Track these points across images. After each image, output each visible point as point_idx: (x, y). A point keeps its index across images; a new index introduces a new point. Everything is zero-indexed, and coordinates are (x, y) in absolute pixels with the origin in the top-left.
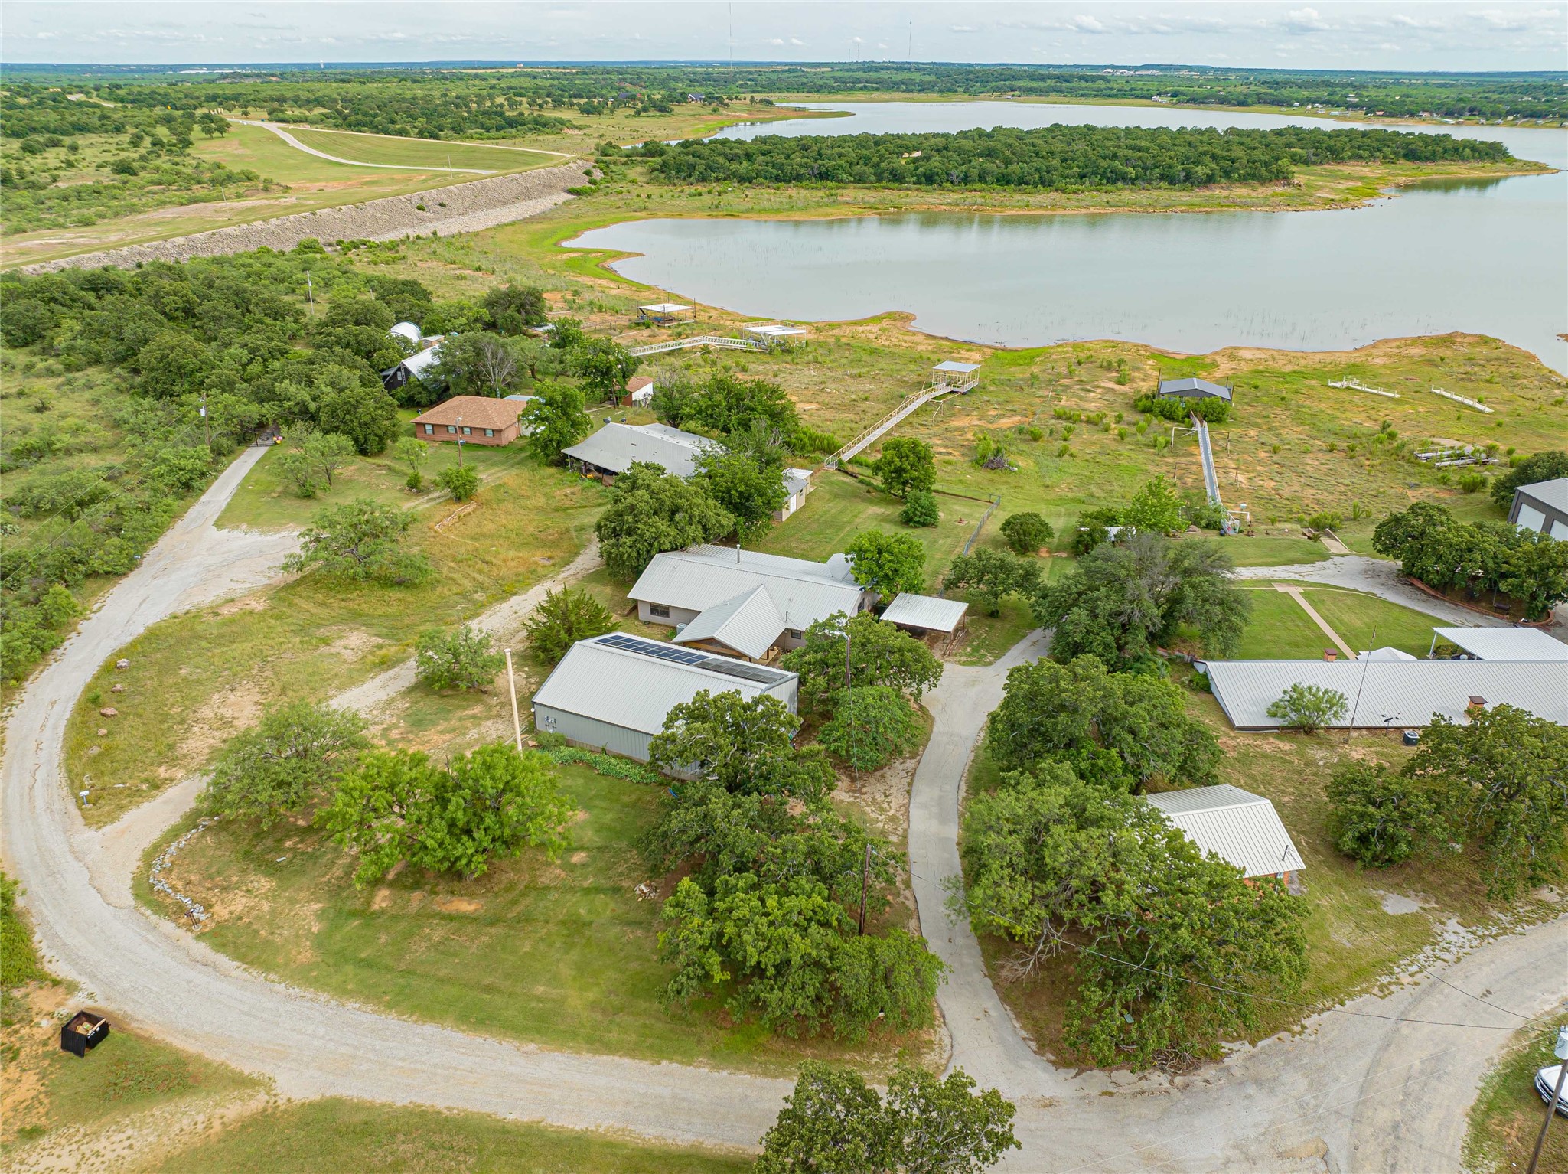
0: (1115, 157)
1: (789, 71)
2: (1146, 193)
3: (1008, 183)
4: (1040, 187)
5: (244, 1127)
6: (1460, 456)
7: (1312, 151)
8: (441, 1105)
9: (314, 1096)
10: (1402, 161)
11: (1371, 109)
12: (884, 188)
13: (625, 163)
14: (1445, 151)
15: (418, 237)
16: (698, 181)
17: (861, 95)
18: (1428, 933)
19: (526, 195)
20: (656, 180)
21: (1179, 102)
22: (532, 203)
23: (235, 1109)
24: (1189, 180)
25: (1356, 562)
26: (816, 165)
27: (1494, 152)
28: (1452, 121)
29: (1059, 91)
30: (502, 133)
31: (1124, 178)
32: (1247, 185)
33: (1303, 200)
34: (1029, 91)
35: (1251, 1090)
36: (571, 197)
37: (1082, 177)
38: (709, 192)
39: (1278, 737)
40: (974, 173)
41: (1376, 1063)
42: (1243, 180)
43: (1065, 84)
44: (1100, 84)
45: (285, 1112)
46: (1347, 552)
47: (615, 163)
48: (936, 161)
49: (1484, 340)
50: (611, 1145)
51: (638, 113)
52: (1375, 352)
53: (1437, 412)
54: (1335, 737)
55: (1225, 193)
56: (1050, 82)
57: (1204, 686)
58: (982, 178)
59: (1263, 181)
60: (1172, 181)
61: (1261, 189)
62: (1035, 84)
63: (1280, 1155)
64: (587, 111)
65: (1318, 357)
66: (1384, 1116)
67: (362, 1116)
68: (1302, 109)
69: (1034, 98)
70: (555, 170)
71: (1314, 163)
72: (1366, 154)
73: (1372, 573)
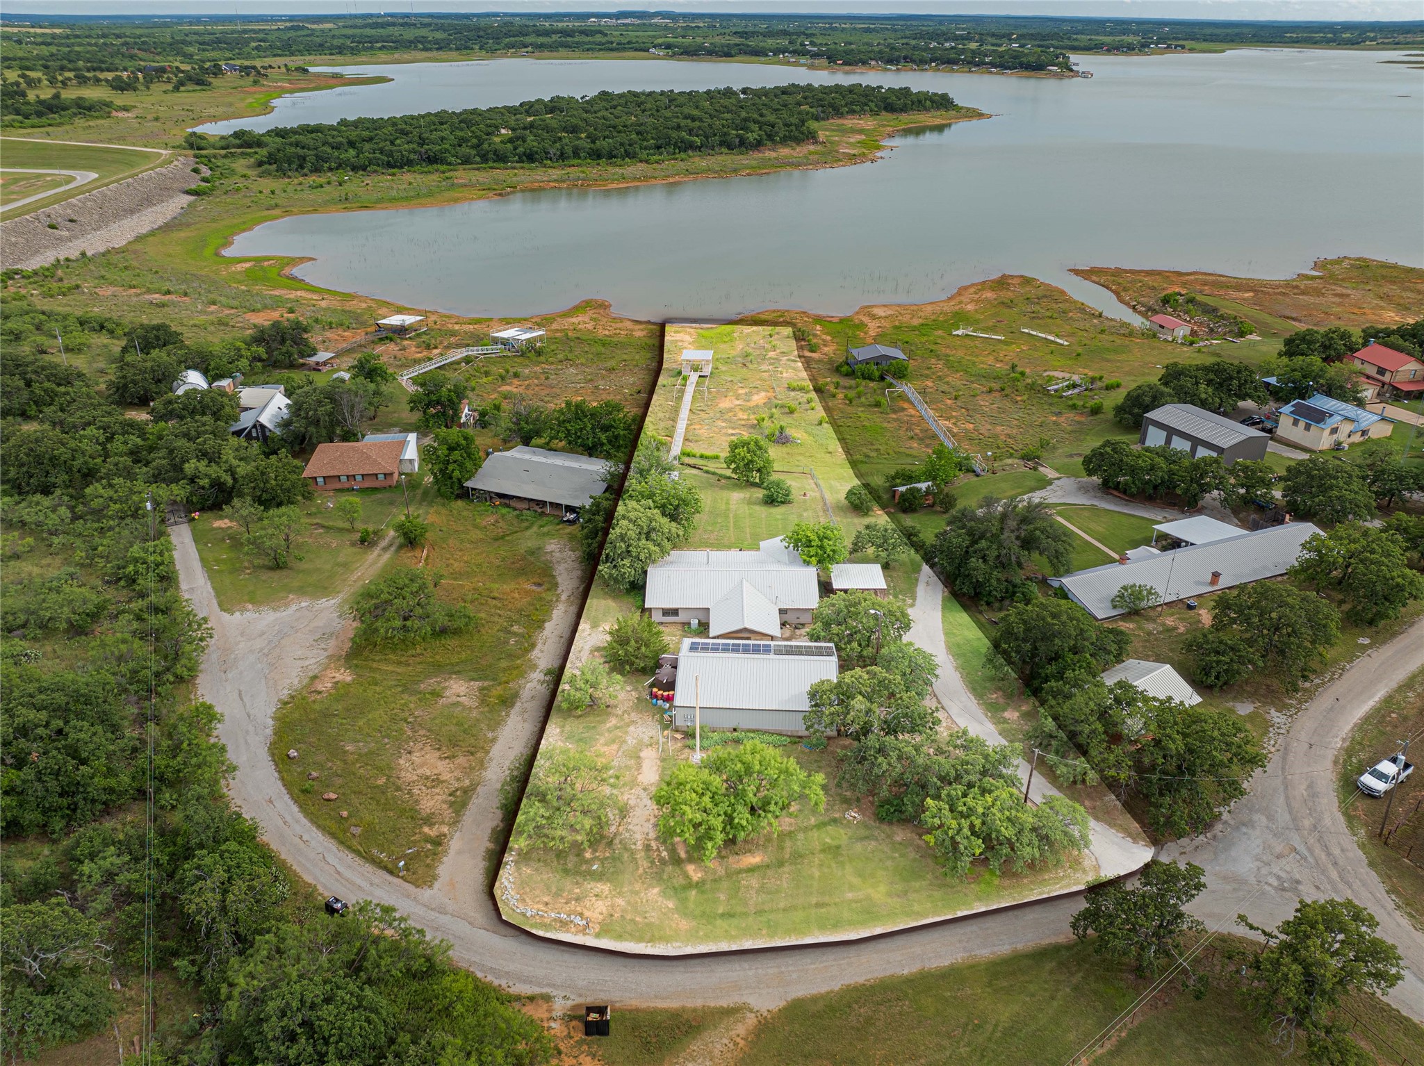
0: (679, 127)
1: (292, 28)
2: (713, 159)
3: (599, 157)
4: (627, 160)
5: (758, 1036)
6: (1074, 386)
7: (820, 109)
8: (861, 980)
9: (782, 1004)
10: (884, 113)
11: (832, 58)
12: (492, 168)
13: (225, 157)
14: (913, 103)
15: (67, 260)
16: (311, 171)
17: (383, 56)
18: (1266, 721)
19: (147, 201)
20: (268, 173)
21: (674, 54)
22: (158, 208)
23: (741, 1029)
24: (744, 145)
25: (1067, 483)
26: (423, 150)
27: (943, 102)
28: (893, 68)
29: (566, 46)
30: (44, 120)
31: (690, 146)
32: (787, 146)
33: (831, 158)
34: (541, 47)
35: (1244, 829)
36: (193, 198)
37: (658, 147)
38: (329, 183)
39: (1122, 620)
40: (569, 150)
41: (1287, 798)
42: (785, 141)
43: (569, 39)
44: (598, 38)
45: (772, 1018)
46: (1057, 475)
47: (215, 157)
48: (531, 140)
49: (1026, 281)
50: (971, 967)
51: (176, 89)
52: (964, 299)
53: (1035, 349)
54: (1152, 613)
55: (773, 154)
56: (555, 37)
57: (1063, 594)
58: (576, 154)
59: (798, 141)
60: (730, 147)
61: (798, 149)
62: (541, 40)
63: (1278, 857)
64: (119, 86)
65: (929, 308)
66: (1307, 823)
67: (821, 1004)
68: (776, 59)
69: (546, 53)
70: (163, 170)
71: (823, 119)
72: (858, 108)
73: (1084, 489)
